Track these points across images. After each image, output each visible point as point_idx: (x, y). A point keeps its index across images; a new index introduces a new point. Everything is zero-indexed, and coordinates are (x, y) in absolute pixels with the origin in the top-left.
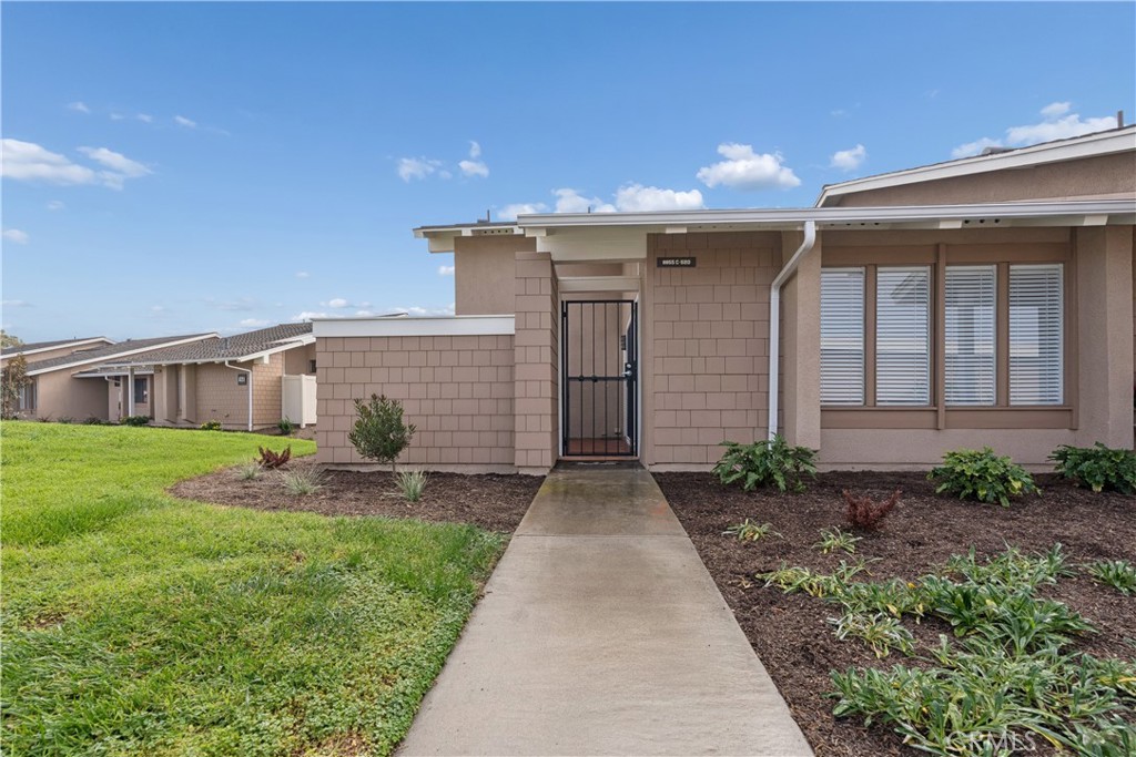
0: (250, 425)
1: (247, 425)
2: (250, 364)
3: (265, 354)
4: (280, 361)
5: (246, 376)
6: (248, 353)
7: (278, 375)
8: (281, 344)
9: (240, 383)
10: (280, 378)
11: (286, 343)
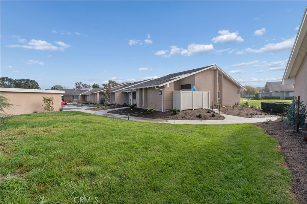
0: (163, 110)
1: (162, 110)
2: (163, 87)
3: (168, 83)
4: (172, 86)
5: (161, 92)
6: (162, 83)
7: (172, 91)
8: (173, 79)
9: (159, 94)
10: (172, 92)
11: (174, 79)
